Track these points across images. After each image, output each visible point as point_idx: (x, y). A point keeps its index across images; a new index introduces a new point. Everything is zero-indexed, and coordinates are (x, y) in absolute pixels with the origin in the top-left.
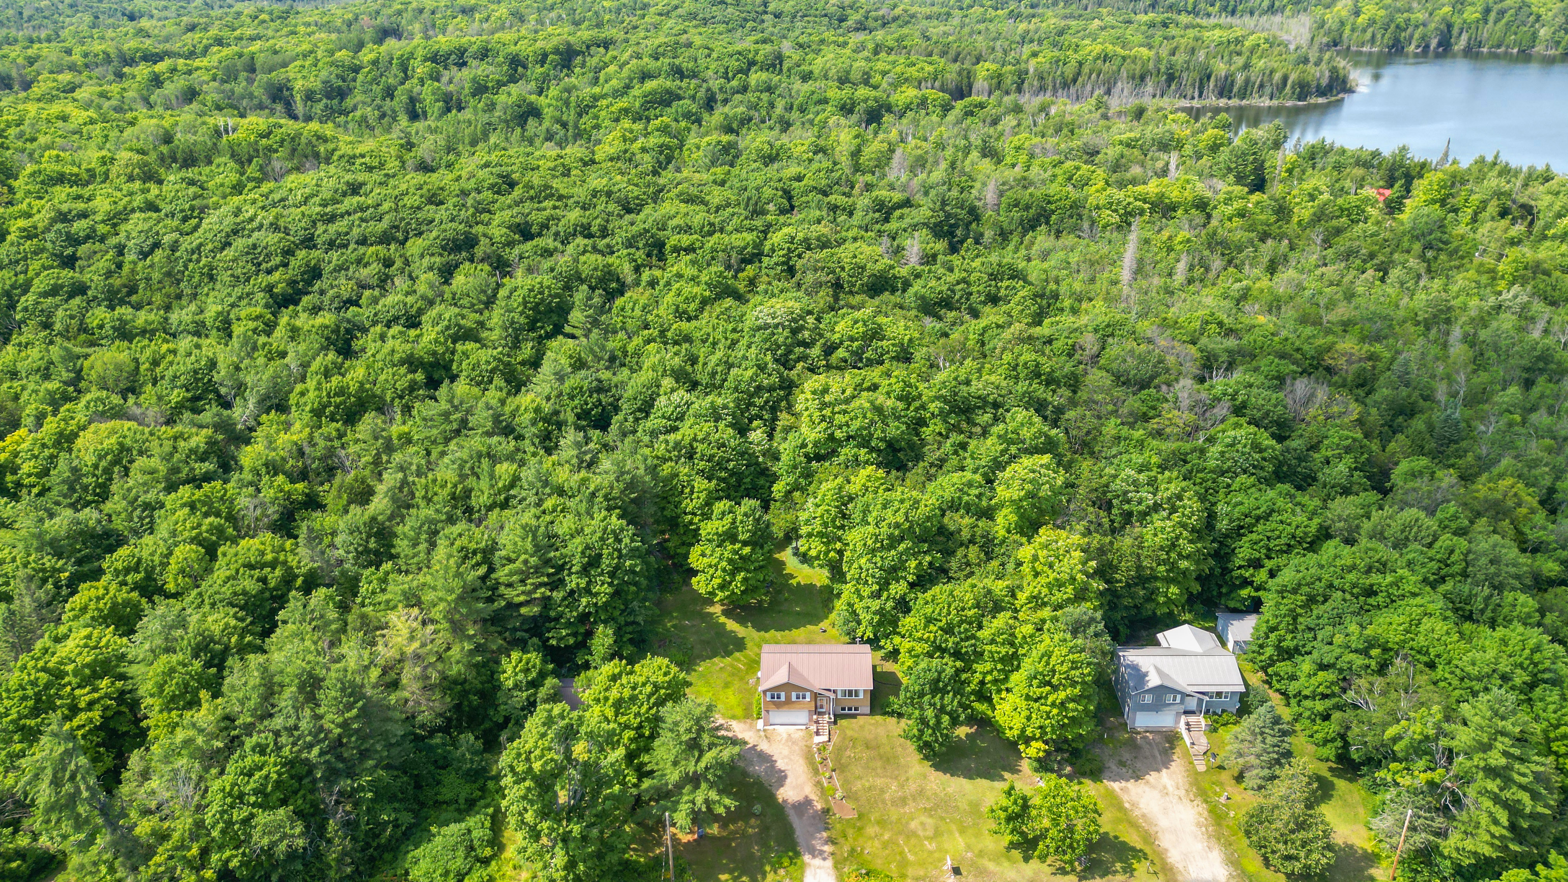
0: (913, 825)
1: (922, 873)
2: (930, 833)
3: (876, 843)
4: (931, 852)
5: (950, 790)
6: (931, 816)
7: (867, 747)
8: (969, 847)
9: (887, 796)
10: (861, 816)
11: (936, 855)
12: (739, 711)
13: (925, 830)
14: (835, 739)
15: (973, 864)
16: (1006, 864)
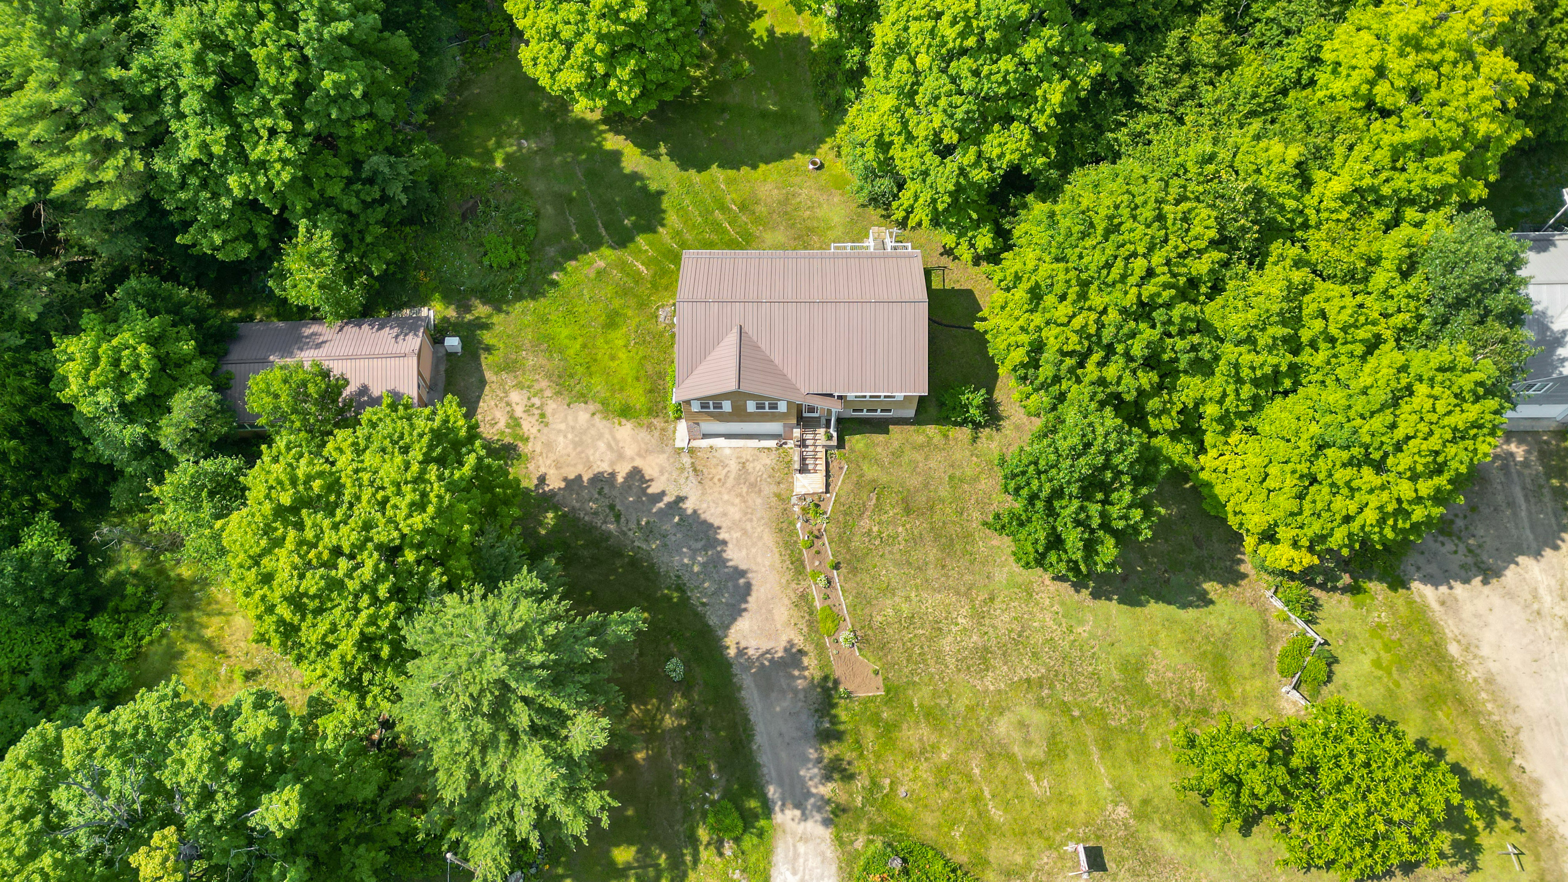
0: (1003, 727)
1: (1019, 859)
2: (1038, 752)
3: (924, 770)
4: (1042, 804)
5: (1083, 631)
6: (1040, 703)
7: (908, 510)
8: (1121, 792)
9: (947, 644)
10: (893, 694)
11: (1052, 811)
12: (637, 397)
13: (1028, 742)
14: (838, 483)
15: (1130, 838)
16: (1199, 837)
